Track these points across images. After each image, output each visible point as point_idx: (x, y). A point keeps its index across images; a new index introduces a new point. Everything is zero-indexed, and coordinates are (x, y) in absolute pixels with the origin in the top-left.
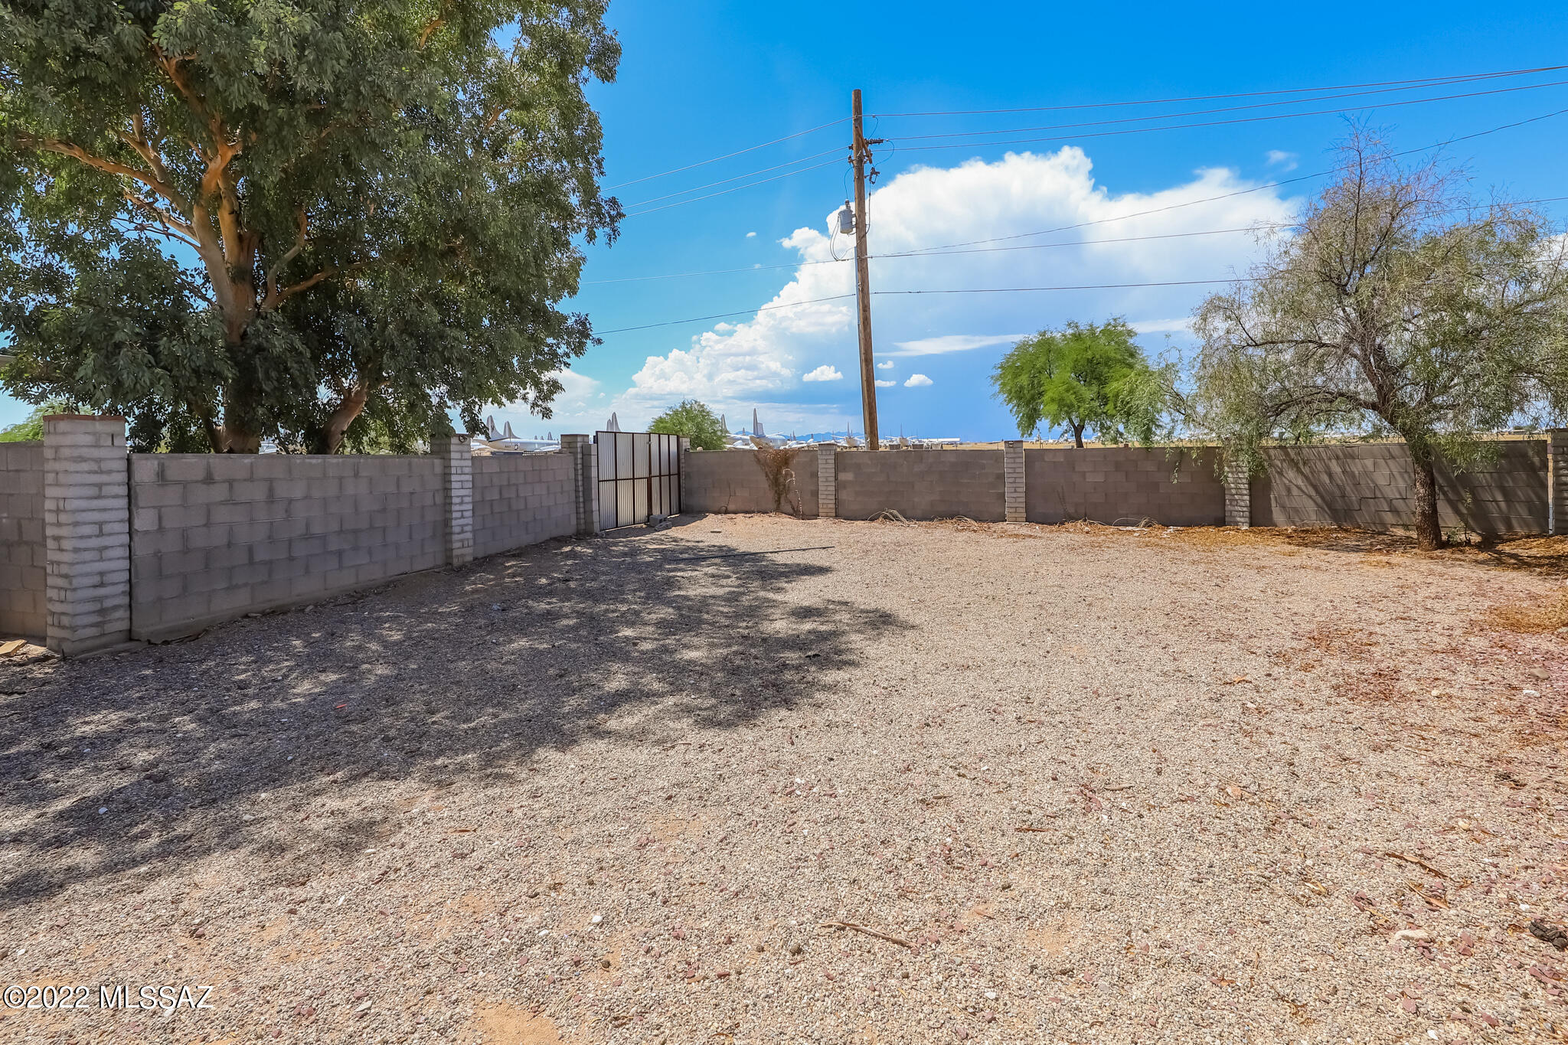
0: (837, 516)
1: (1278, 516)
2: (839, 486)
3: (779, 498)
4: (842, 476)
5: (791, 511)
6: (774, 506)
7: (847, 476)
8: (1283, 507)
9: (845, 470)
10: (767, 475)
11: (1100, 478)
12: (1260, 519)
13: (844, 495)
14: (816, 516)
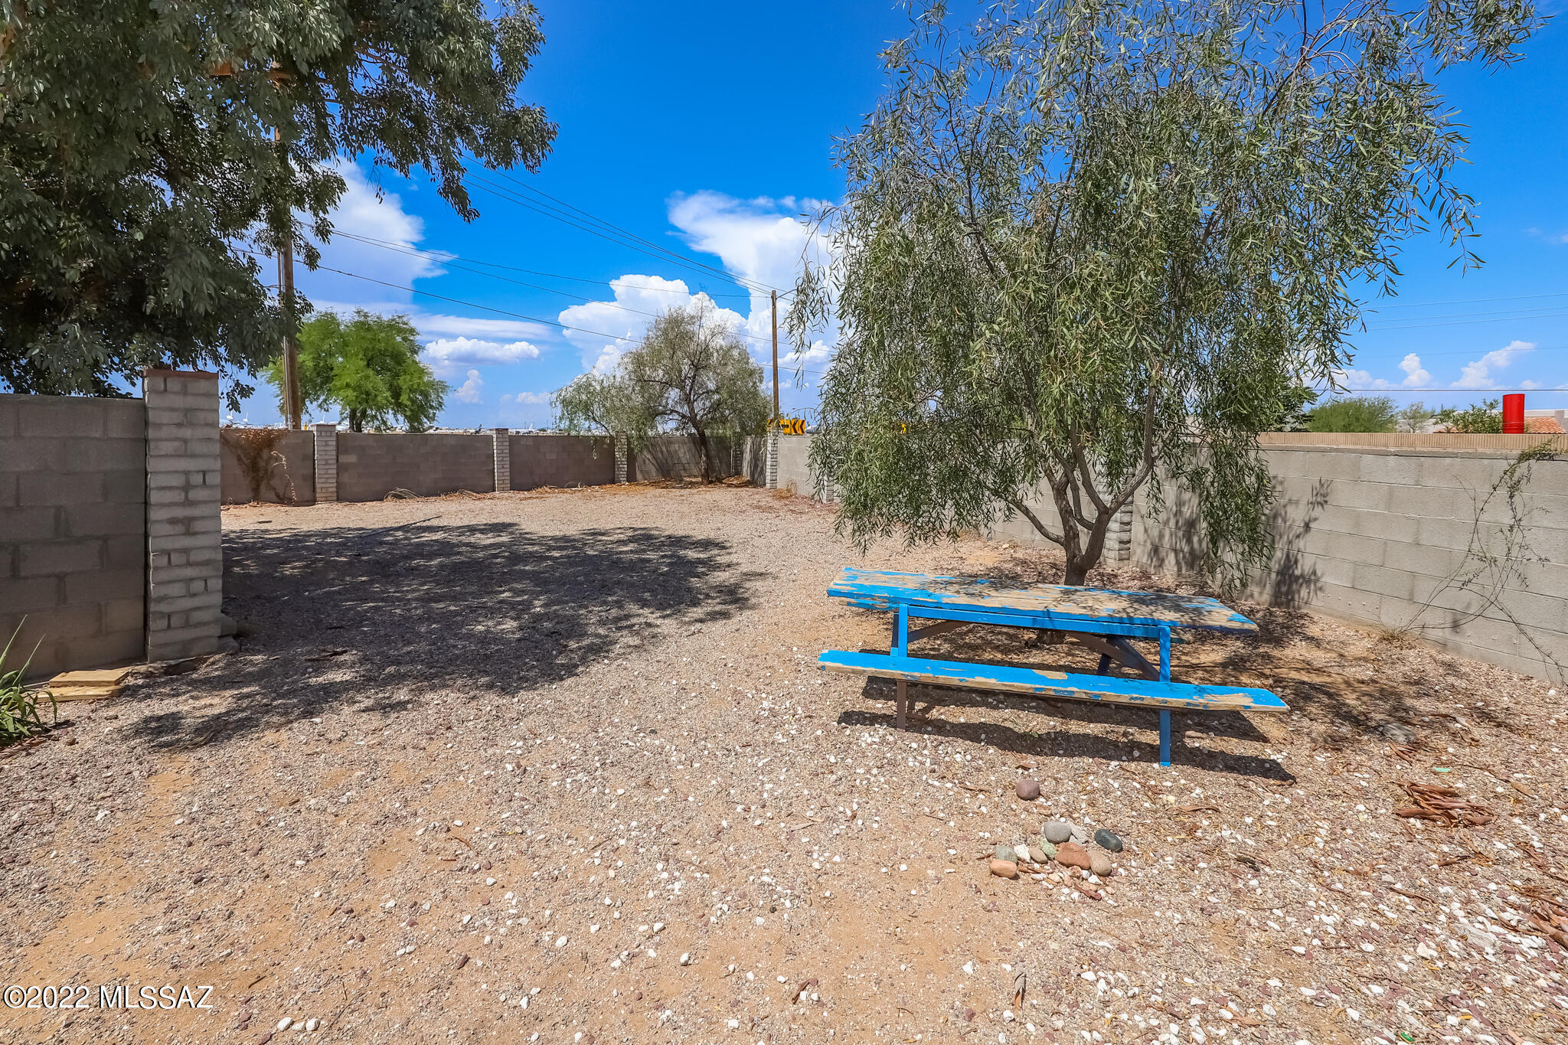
0: (339, 500)
1: (639, 476)
2: (341, 468)
3: (258, 486)
4: (344, 459)
5: (275, 498)
6: (250, 495)
7: (350, 459)
8: (641, 471)
9: (346, 452)
10: (239, 459)
11: (554, 457)
12: (631, 478)
13: (346, 478)
14: (312, 502)
